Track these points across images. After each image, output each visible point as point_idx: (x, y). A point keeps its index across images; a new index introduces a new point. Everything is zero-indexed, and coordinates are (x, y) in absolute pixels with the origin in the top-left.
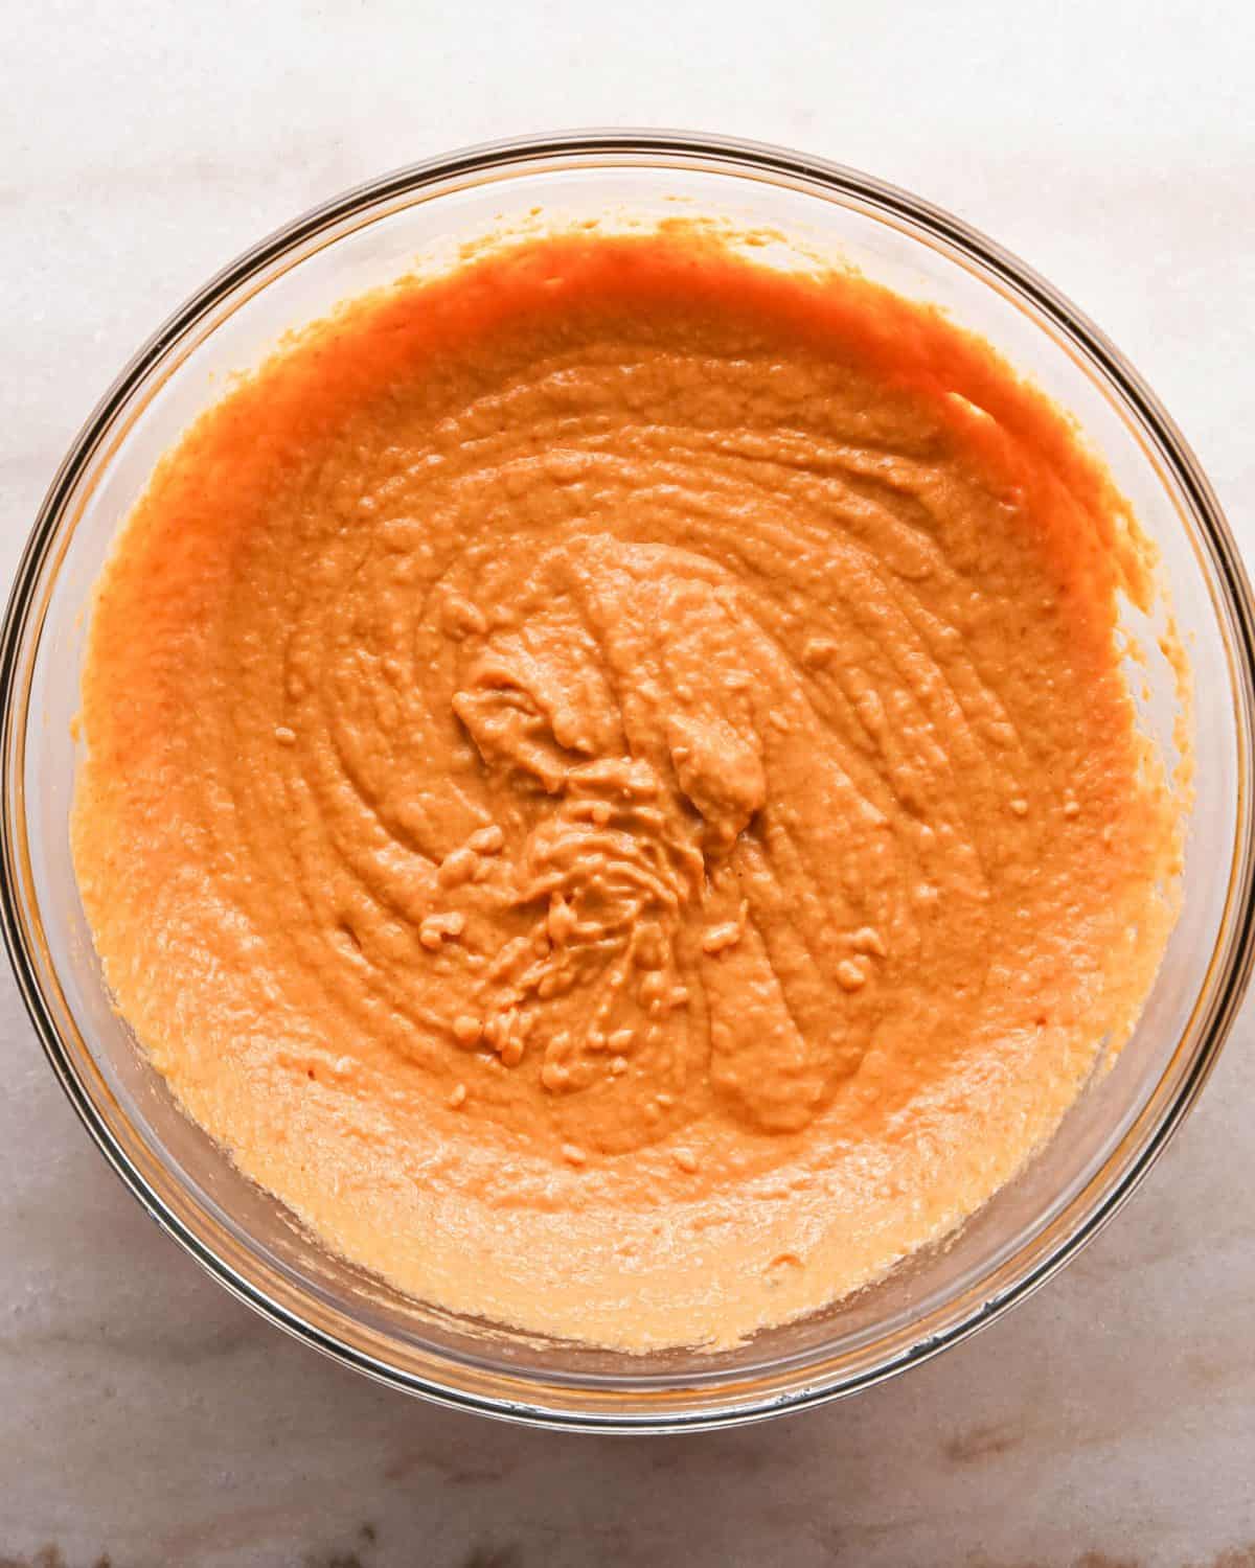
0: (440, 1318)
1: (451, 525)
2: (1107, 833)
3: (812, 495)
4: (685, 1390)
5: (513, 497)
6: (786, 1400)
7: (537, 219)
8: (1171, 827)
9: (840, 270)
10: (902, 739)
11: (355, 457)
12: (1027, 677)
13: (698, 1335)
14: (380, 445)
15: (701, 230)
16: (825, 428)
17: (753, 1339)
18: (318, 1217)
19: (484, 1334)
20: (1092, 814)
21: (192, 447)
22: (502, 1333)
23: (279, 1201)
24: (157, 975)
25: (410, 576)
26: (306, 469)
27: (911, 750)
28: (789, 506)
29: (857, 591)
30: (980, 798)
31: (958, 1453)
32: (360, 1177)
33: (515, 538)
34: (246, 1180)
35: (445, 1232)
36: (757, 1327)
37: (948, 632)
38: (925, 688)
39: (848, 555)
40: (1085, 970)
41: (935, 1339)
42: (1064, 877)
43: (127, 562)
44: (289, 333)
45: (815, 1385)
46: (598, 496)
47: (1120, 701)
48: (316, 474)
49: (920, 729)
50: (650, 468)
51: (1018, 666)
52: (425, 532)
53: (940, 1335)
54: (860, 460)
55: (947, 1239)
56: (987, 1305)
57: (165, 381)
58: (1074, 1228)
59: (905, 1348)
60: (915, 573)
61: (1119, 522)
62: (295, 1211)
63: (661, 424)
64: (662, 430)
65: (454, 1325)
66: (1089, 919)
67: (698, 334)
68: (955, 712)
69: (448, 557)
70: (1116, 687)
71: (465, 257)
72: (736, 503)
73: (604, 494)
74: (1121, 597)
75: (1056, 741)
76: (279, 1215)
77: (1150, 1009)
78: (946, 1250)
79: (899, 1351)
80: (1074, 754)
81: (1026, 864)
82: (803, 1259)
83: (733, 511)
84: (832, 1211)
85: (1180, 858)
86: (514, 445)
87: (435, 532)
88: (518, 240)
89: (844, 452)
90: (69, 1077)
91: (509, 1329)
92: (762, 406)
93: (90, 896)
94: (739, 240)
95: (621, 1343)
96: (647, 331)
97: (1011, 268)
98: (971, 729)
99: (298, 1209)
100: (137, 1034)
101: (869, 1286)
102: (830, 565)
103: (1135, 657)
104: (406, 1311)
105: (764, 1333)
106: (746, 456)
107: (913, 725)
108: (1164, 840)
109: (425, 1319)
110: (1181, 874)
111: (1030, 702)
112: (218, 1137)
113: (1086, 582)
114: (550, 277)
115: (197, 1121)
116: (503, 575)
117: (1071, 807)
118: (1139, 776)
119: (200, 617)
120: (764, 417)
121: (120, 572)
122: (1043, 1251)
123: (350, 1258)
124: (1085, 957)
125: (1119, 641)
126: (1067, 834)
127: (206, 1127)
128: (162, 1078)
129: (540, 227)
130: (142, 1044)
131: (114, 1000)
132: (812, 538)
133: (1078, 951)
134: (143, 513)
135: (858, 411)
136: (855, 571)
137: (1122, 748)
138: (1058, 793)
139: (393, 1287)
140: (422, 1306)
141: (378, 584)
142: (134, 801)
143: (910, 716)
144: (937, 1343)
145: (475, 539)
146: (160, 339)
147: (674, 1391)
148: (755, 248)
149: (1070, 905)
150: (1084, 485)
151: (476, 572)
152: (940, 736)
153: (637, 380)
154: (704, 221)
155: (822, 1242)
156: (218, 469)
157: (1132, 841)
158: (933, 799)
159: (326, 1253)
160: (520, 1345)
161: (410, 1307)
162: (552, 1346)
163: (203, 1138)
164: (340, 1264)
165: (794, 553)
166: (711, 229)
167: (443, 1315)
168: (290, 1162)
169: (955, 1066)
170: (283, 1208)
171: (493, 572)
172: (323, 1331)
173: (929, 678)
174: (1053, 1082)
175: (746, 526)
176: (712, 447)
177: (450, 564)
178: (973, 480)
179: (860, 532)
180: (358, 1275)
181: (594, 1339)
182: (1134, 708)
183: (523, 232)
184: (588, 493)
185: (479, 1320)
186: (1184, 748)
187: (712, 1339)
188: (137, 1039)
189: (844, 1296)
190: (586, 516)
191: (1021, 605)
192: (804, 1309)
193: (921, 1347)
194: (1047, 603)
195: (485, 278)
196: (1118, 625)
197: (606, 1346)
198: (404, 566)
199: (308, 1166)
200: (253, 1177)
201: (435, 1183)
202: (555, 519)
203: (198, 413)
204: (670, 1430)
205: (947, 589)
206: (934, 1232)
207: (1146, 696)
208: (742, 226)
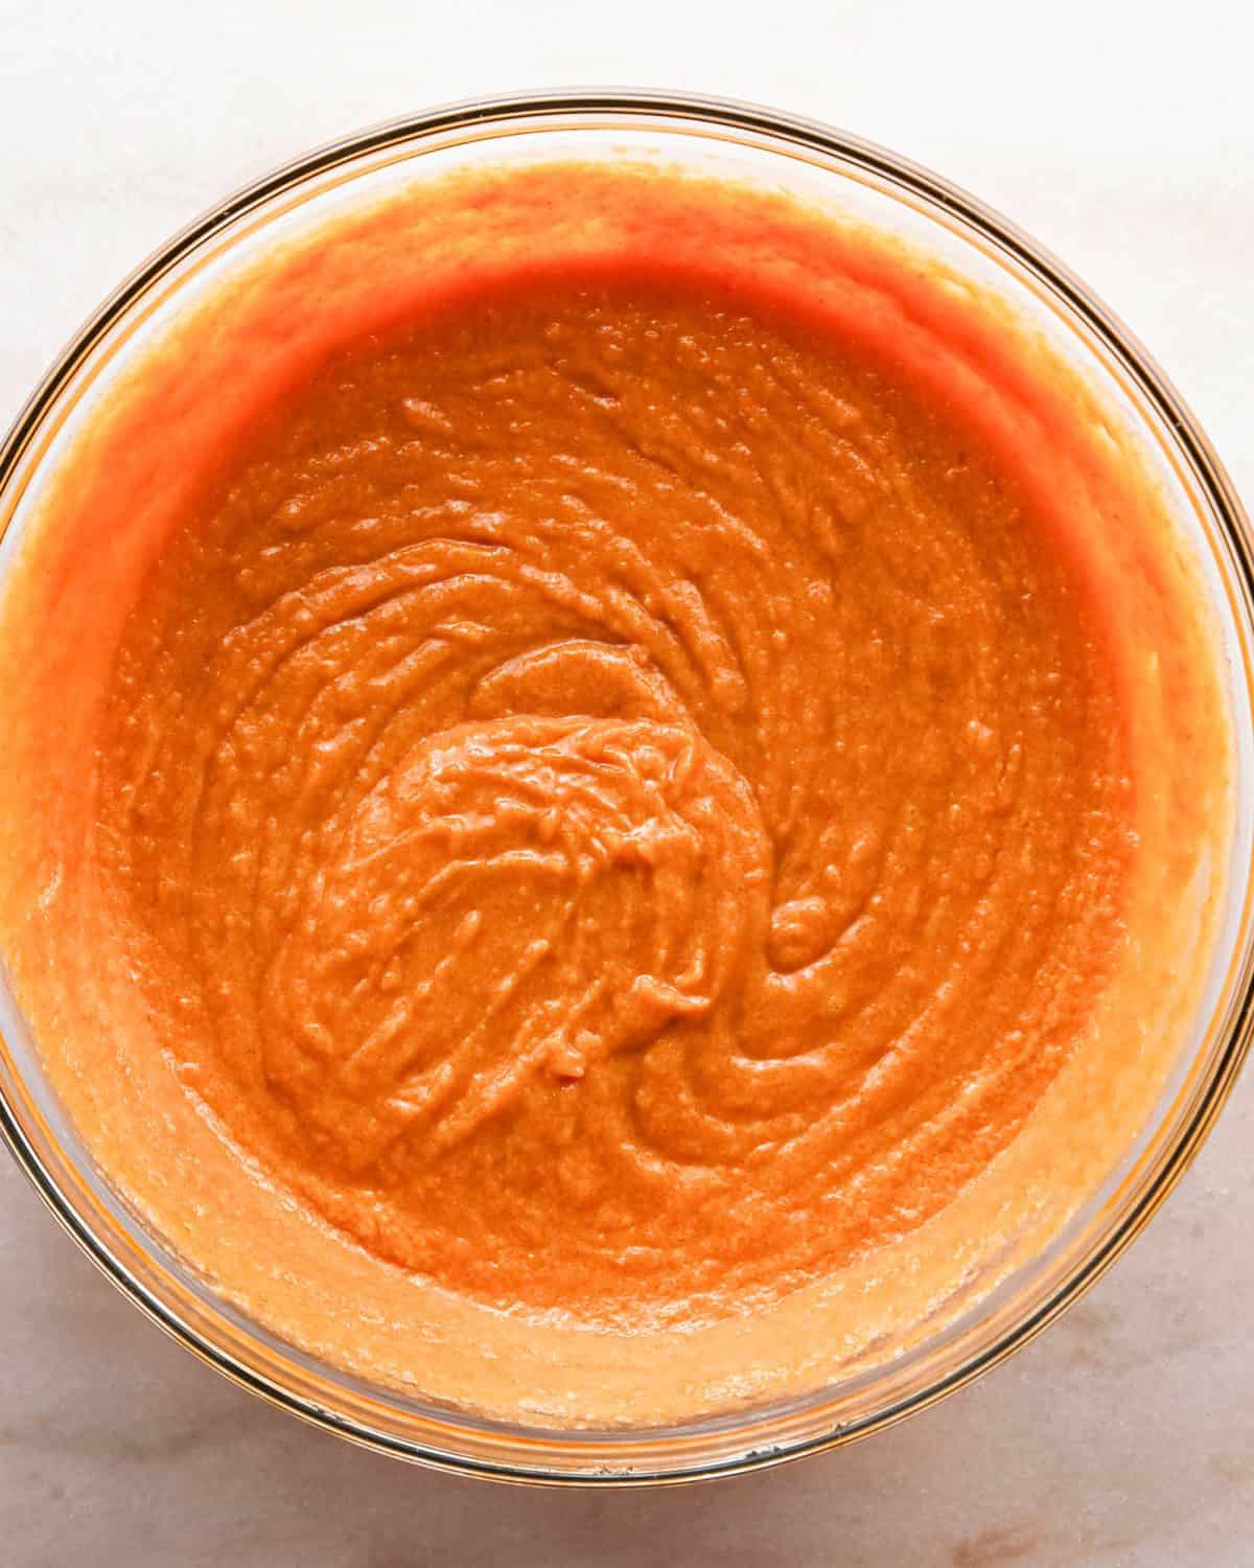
6: (605, 1475)
31: (966, 1560)
41: (776, 1449)
45: (639, 1466)
59: (742, 1450)
79: (737, 1452)
144: (778, 1454)
193: (760, 1453)
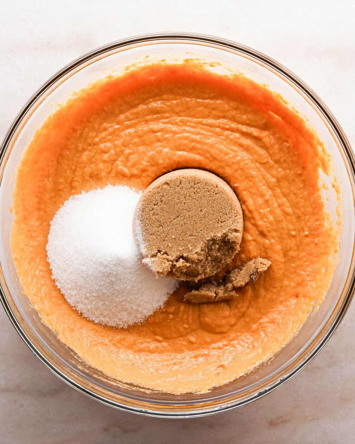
0: (119, 384)
1: (121, 145)
2: (316, 241)
3: (231, 137)
4: (191, 405)
5: (140, 137)
6: (221, 408)
7: (148, 59)
8: (335, 238)
9: (237, 74)
10: (260, 213)
11: (93, 128)
12: (295, 194)
13: (195, 389)
14: (101, 124)
15: (196, 62)
16: (233, 119)
17: (212, 390)
18: (83, 354)
19: (132, 388)
20: (312, 235)
21: (46, 126)
22: (138, 388)
23: (72, 349)
24: (37, 282)
25: (108, 159)
26: (79, 132)
27: (263, 216)
28: (225, 140)
29: (246, 166)
30: (282, 231)
31: (272, 424)
32: (96, 342)
33: (139, 148)
34: (62, 343)
35: (121, 358)
36: (213, 386)
37: (273, 180)
38: (267, 197)
39: (243, 155)
40: (310, 281)
41: (265, 390)
42: (304, 254)
43: (27, 160)
44: (75, 93)
45: (230, 404)
46: (165, 136)
47: (320, 201)
48: (82, 134)
49: (265, 210)
50: (181, 128)
51: (292, 191)
52: (113, 146)
53: (267, 389)
54: (244, 129)
55: (268, 361)
56: (281, 380)
57: (38, 107)
58: (307, 357)
59: (256, 393)
60: (263, 162)
61: (320, 149)
62: (76, 352)
63: (185, 116)
64: (185, 118)
65: (123, 386)
66: (311, 266)
67: (195, 92)
68: (276, 205)
69: (119, 154)
70: (319, 197)
71: (127, 70)
72: (209, 139)
73: (167, 136)
74: (320, 171)
75: (303, 213)
76: (72, 353)
77: (329, 293)
78: (269, 364)
80: (307, 217)
81: (294, 250)
82: (226, 366)
83: (208, 141)
84: (235, 352)
85: (338, 248)
86: (141, 122)
87: (116, 146)
88: (142, 65)
89: (240, 126)
90: (10, 313)
91: (140, 387)
92: (214, 113)
93: (16, 259)
94: (208, 65)
95: (173, 391)
96: (180, 92)
97: (288, 73)
98: (280, 210)
99: (77, 351)
100: (30, 300)
101: (246, 374)
102: (238, 158)
103: (325, 188)
104: (109, 382)
105: (215, 389)
106: (210, 126)
107: (263, 209)
108: (333, 243)
109: (115, 384)
110: (338, 253)
111: (296, 201)
112: (54, 331)
113: (310, 166)
114: (152, 76)
115: (47, 326)
116: (136, 159)
117: (306, 233)
118: (326, 224)
119: (48, 176)
120: (215, 116)
121: (25, 163)
122: (297, 364)
123: (93, 366)
124: (309, 277)
125: (320, 183)
126: (305, 241)
127: (50, 327)
128: (37, 313)
129: (149, 61)
130: (31, 303)
131: (23, 289)
132: (232, 150)
133: (308, 275)
134: (32, 145)
135: (243, 115)
136: (246, 160)
137: (321, 215)
138: (303, 230)
139: (105, 375)
140: (114, 380)
141: (98, 162)
142: (29, 231)
143: (262, 206)
144: (266, 391)
145: (127, 148)
146: (36, 95)
147: (188, 405)
148: (212, 68)
149: (306, 262)
150: (309, 138)
151: (127, 159)
152: (271, 212)
153: (177, 105)
154: (197, 59)
155: (232, 361)
156: (53, 133)
157: (323, 243)
158: (269, 231)
159: (86, 365)
160: (143, 392)
161: (110, 380)
162: (152, 392)
163: (49, 330)
164: (90, 368)
165: (226, 154)
166: (199, 62)
167: (120, 383)
168: (75, 337)
169: (272, 310)
170: (73, 351)
171: (132, 158)
172: (85, 388)
173: (268, 194)
174: (300, 314)
175: (212, 146)
176: (200, 123)
177: (120, 156)
178: (277, 136)
179: (246, 149)
180: (95, 371)
181: (165, 390)
182: (324, 203)
183: (144, 63)
184: (162, 135)
185: (131, 384)
186: (339, 215)
187: (199, 390)
188: (30, 301)
189: (239, 377)
190: (162, 142)
191: (292, 172)
192: (227, 381)
193: (261, 392)
194: (299, 172)
195: (132, 76)
196: (319, 179)
197: (168, 392)
198: (106, 156)
199: (81, 338)
200: (64, 342)
201: (118, 345)
202: (152, 143)
203: (48, 116)
204: (187, 417)
205: (272, 167)
206: (265, 358)
207: (328, 200)
208: (208, 60)
